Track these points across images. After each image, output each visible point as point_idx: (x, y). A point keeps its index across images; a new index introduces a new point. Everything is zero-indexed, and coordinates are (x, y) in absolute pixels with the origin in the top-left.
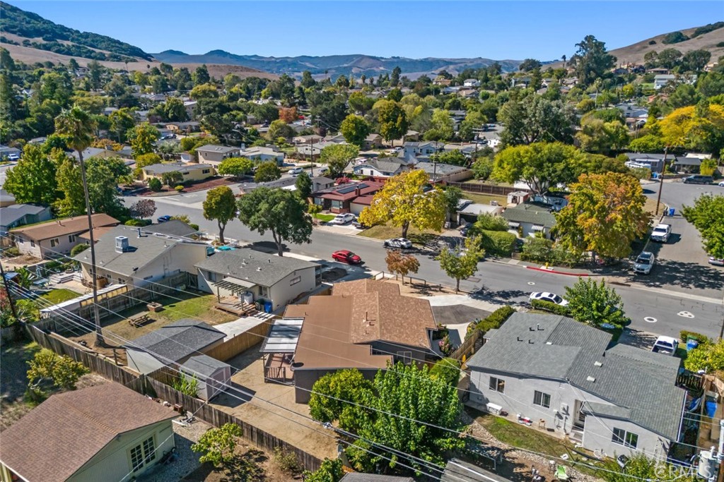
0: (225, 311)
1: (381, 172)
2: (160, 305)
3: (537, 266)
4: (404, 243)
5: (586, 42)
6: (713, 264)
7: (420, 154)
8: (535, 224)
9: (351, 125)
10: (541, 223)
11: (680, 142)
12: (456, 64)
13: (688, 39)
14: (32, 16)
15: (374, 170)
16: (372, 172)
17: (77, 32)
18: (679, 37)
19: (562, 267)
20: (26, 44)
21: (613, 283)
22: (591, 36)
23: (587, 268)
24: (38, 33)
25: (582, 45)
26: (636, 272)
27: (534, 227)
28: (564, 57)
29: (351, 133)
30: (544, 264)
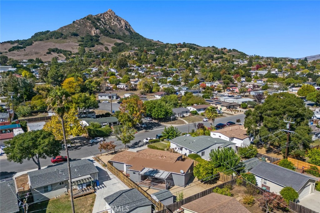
0: (82, 196)
4: (69, 145)
8: (103, 123)
10: (105, 122)
11: (72, 90)
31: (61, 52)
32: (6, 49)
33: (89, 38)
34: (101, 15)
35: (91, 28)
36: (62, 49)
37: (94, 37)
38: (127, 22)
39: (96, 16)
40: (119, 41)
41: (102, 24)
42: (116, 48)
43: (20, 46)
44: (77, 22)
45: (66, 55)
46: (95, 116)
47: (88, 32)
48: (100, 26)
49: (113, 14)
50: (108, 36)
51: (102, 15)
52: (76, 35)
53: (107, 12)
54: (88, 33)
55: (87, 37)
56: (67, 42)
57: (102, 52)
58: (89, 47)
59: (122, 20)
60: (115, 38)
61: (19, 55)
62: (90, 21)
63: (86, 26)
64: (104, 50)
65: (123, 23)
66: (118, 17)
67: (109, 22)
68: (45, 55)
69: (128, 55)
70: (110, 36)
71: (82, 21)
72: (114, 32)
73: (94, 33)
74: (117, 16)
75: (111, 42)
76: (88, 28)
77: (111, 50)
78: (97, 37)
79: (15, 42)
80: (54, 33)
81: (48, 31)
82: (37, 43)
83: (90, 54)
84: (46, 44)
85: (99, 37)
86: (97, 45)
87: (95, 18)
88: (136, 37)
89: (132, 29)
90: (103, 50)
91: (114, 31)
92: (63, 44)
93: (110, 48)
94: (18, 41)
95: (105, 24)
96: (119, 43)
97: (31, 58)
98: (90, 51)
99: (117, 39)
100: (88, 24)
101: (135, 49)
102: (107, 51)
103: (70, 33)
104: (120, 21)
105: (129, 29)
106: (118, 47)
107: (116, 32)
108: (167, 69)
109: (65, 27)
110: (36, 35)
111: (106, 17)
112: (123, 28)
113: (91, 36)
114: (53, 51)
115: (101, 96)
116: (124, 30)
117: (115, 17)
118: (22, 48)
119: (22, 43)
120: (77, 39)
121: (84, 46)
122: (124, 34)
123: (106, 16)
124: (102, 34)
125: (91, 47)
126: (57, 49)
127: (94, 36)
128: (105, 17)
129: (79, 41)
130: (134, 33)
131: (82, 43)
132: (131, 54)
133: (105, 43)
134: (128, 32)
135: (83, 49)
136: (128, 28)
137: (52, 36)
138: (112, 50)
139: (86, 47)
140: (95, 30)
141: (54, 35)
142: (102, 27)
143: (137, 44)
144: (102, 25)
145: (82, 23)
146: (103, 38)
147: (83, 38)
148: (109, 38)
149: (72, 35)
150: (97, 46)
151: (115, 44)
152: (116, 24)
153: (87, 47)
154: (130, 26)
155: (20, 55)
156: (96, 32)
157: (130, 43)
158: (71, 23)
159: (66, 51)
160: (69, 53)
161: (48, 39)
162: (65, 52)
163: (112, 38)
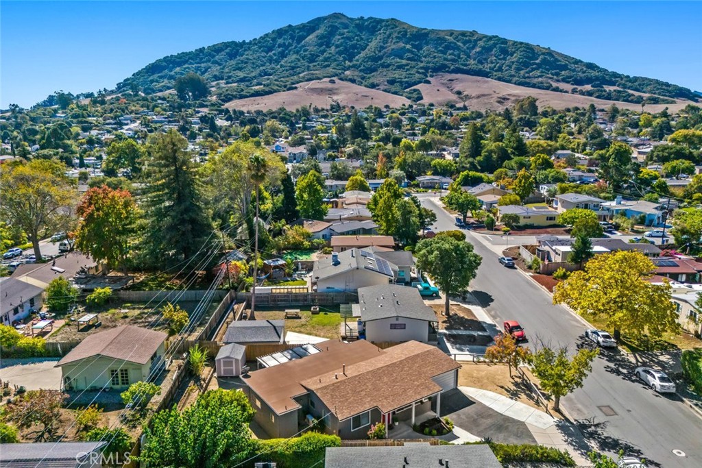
14: (591, 66)
17: (628, 77)
20: (574, 91)
24: (588, 81)
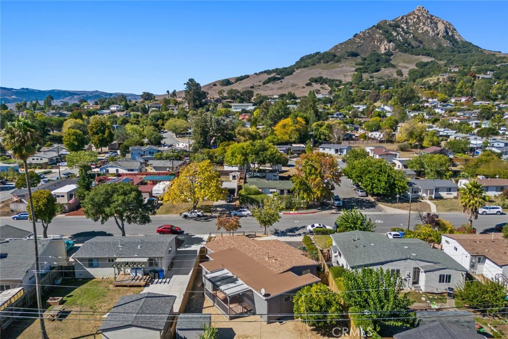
0: (126, 286)
1: (125, 169)
2: (61, 298)
3: (288, 212)
4: (200, 213)
5: (190, 83)
6: (361, 196)
7: (145, 155)
8: (271, 188)
9: (72, 137)
10: (274, 187)
11: (286, 138)
12: (79, 94)
13: (233, 83)
15: (119, 169)
16: (117, 170)
18: (227, 82)
19: (301, 210)
21: (332, 213)
22: (192, 79)
23: (314, 208)
25: (188, 84)
26: (337, 206)
27: (271, 190)
28: (168, 92)
29: (73, 144)
30: (292, 210)
31: (326, 83)
32: (260, 82)
33: (375, 58)
34: (402, 18)
35: (381, 41)
36: (329, 78)
37: (383, 56)
38: (450, 24)
39: (393, 21)
40: (426, 59)
41: (402, 32)
42: (417, 71)
43: (277, 76)
44: (361, 34)
45: (333, 86)
46: (278, 177)
47: (374, 49)
48: (396, 36)
49: (424, 14)
50: (408, 51)
51: (405, 18)
52: (355, 55)
53: (414, 12)
54: (375, 51)
55: (371, 57)
56: (339, 67)
57: (390, 79)
58: (371, 71)
59: (440, 22)
60: (419, 55)
61: (271, 89)
62: (381, 31)
63: (373, 39)
64: (395, 76)
65: (441, 27)
66: (433, 18)
67: (415, 27)
68: (303, 87)
69: (434, 83)
70: (412, 51)
71: (368, 33)
72: (420, 44)
73: (384, 49)
74: (432, 16)
75: (410, 62)
76: (376, 43)
77: (407, 76)
78: (387, 55)
79: (273, 71)
80: (324, 55)
81: (318, 53)
82: (299, 71)
83: (368, 84)
84: (310, 72)
85: (392, 55)
86: (385, 67)
87: (390, 25)
88: (462, 50)
89: (459, 35)
90: (392, 76)
91: (421, 42)
92: (332, 70)
93: (406, 72)
94: (276, 71)
95: (406, 33)
96: (425, 63)
97: (284, 93)
98: (370, 79)
99: (423, 55)
100: (377, 35)
101: (453, 71)
102: (399, 78)
103: (347, 52)
104: (436, 23)
105: (453, 36)
106: (421, 70)
107: (424, 43)
108: (501, 106)
109: (341, 44)
110: (302, 59)
111: (411, 20)
112: (439, 36)
113: (379, 55)
114: (316, 81)
115: (324, 149)
116: (441, 40)
117: (428, 17)
118: (279, 79)
119: (281, 72)
120: (355, 61)
121: (362, 71)
122: (440, 45)
123: (412, 17)
124: (397, 50)
125: (373, 72)
126: (321, 78)
127: (382, 54)
128: (409, 21)
129: (357, 64)
130: (460, 43)
131: (361, 67)
132: (441, 80)
133: (400, 64)
134: (449, 42)
135: (359, 75)
136: (450, 34)
137: (320, 59)
138: (409, 75)
139: (365, 72)
140: (387, 44)
141: (323, 58)
142: (401, 38)
143: (459, 62)
144: (400, 34)
145: (367, 35)
146: (398, 56)
147: (365, 59)
148: (410, 55)
149: (348, 56)
150: (385, 70)
151: (417, 65)
152: (427, 30)
153: (367, 72)
154: (455, 30)
155: (273, 89)
156: (387, 47)
157: (446, 61)
158: (351, 37)
159: (333, 80)
160: (337, 82)
161: (314, 65)
162: (331, 82)
163: (413, 56)
